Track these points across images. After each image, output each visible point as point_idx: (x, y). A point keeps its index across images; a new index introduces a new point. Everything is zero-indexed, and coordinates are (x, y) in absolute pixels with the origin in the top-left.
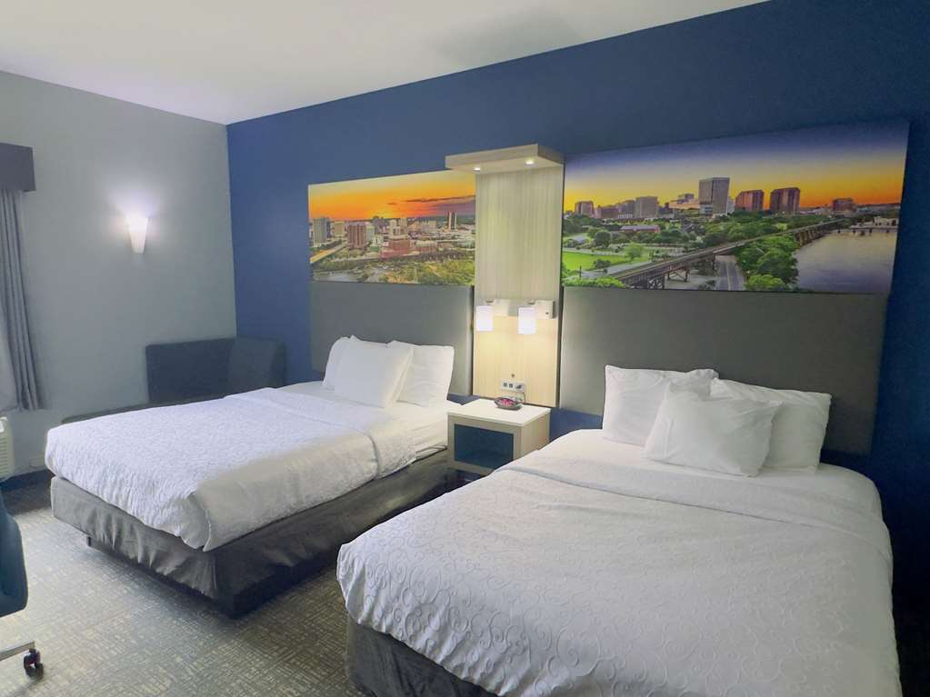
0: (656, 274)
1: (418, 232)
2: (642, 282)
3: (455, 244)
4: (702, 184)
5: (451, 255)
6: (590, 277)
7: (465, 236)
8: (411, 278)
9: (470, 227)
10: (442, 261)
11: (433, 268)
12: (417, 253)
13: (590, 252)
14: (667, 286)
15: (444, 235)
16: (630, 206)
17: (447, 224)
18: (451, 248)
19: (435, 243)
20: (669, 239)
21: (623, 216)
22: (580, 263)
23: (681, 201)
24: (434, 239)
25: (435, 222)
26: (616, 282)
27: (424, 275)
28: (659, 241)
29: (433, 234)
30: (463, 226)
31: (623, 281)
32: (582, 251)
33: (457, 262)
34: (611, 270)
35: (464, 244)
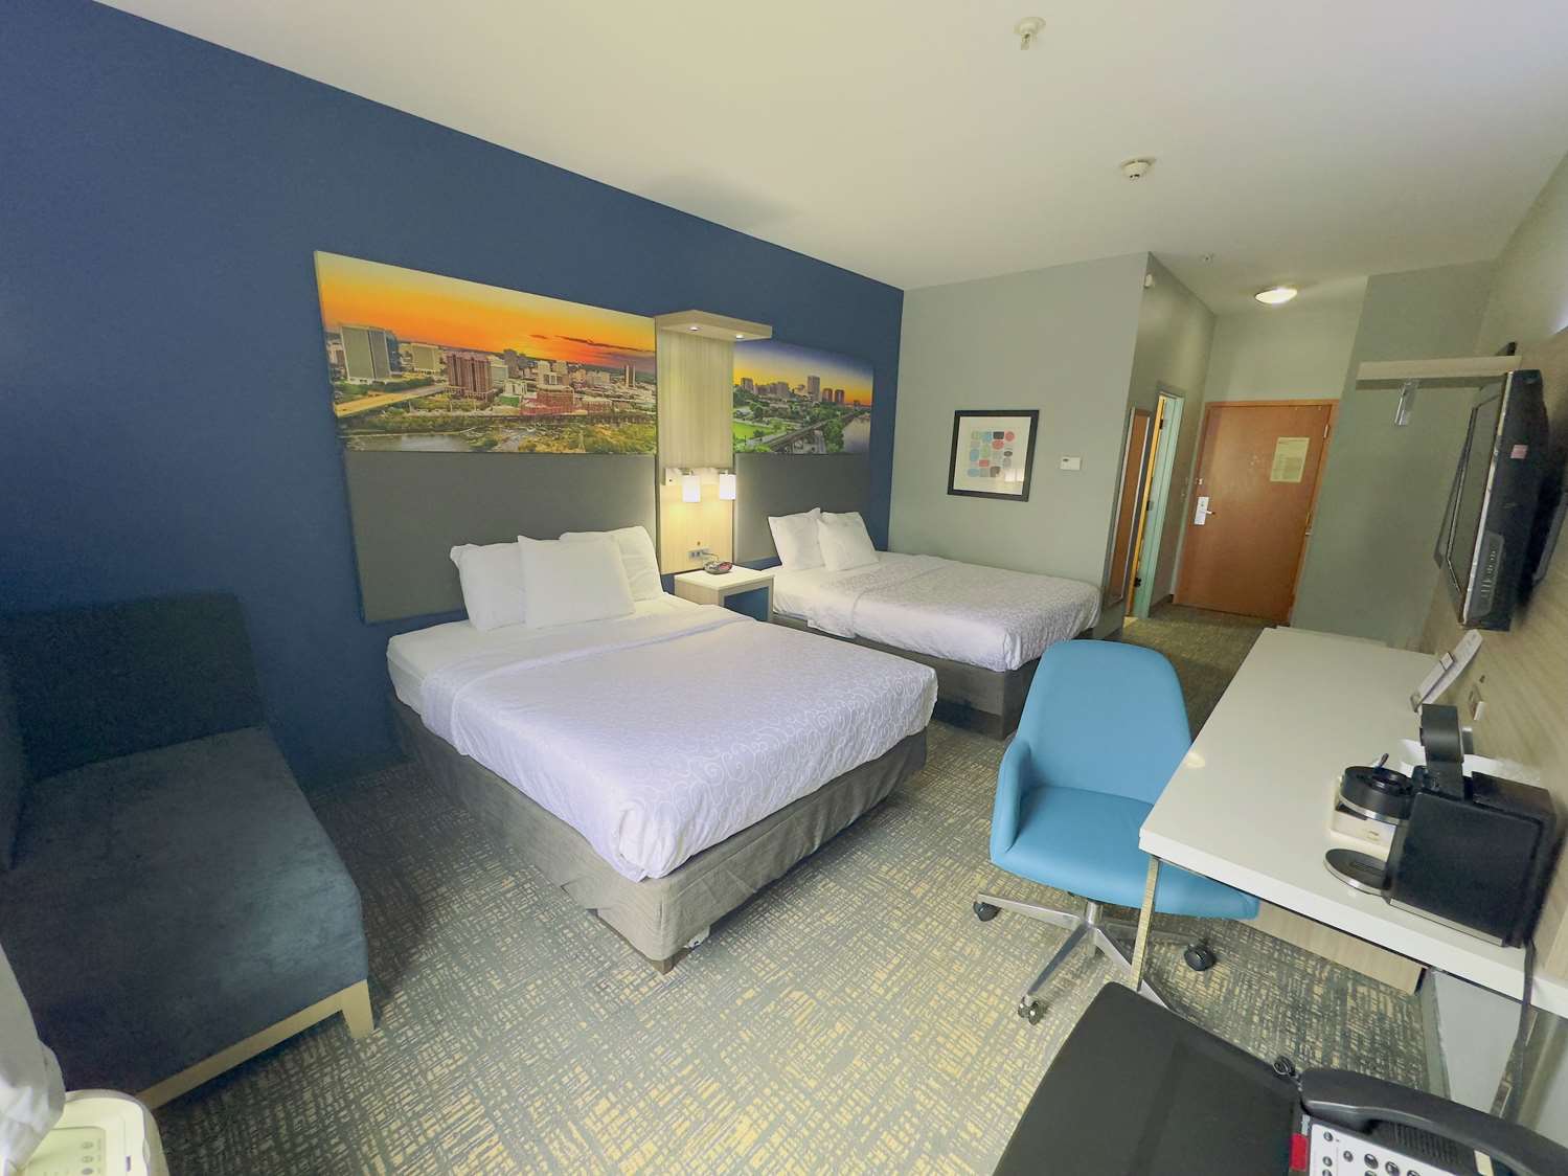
0: (788, 442)
1: (585, 384)
2: (782, 447)
3: (634, 405)
4: (809, 378)
5: (630, 418)
6: (752, 444)
7: (645, 397)
8: (575, 445)
9: (652, 388)
10: (618, 424)
11: (606, 433)
12: (584, 412)
13: (750, 423)
14: (795, 452)
15: (620, 392)
16: (774, 388)
17: (625, 380)
18: (629, 410)
19: (609, 401)
20: (794, 417)
21: (770, 395)
22: (744, 431)
23: (800, 389)
24: (607, 396)
25: (608, 375)
26: (768, 449)
27: (594, 443)
28: (790, 418)
29: (607, 390)
30: (644, 385)
31: (771, 448)
32: (746, 422)
33: (636, 427)
34: (765, 439)
35: (644, 406)
